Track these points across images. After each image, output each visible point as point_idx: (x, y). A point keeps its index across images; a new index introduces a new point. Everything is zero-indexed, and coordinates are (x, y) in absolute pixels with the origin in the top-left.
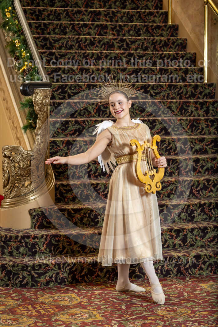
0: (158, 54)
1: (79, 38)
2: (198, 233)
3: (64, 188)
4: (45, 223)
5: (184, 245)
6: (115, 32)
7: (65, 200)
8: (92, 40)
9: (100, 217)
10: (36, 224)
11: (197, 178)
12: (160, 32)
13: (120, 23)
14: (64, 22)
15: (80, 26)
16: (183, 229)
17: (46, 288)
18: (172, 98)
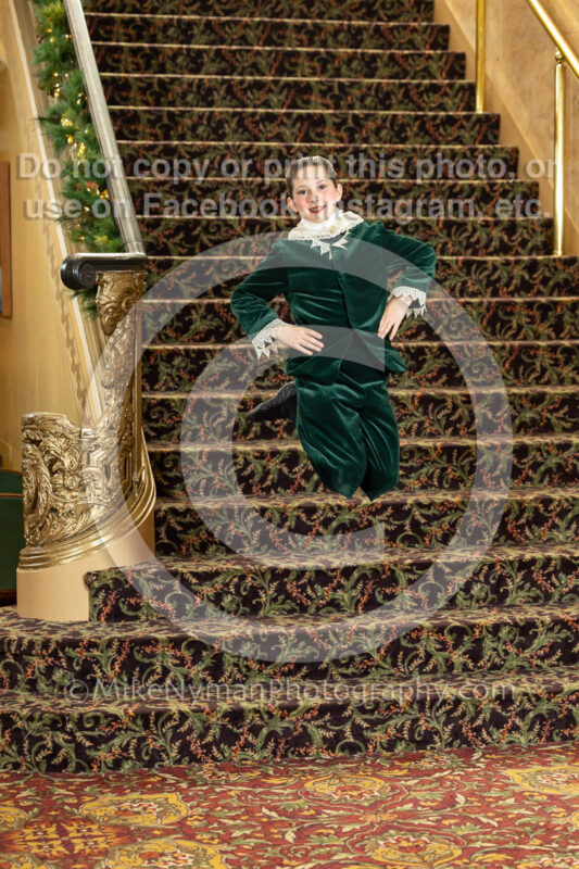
0: (443, 185)
1: (251, 147)
2: (511, 636)
3: (178, 518)
4: (124, 609)
5: (474, 667)
6: (343, 134)
7: (181, 549)
8: (285, 151)
9: (265, 592)
10: (101, 611)
11: (520, 493)
12: (454, 132)
13: (356, 112)
14: (220, 109)
15: (257, 118)
16: (473, 627)
17: (110, 777)
18: (472, 292)
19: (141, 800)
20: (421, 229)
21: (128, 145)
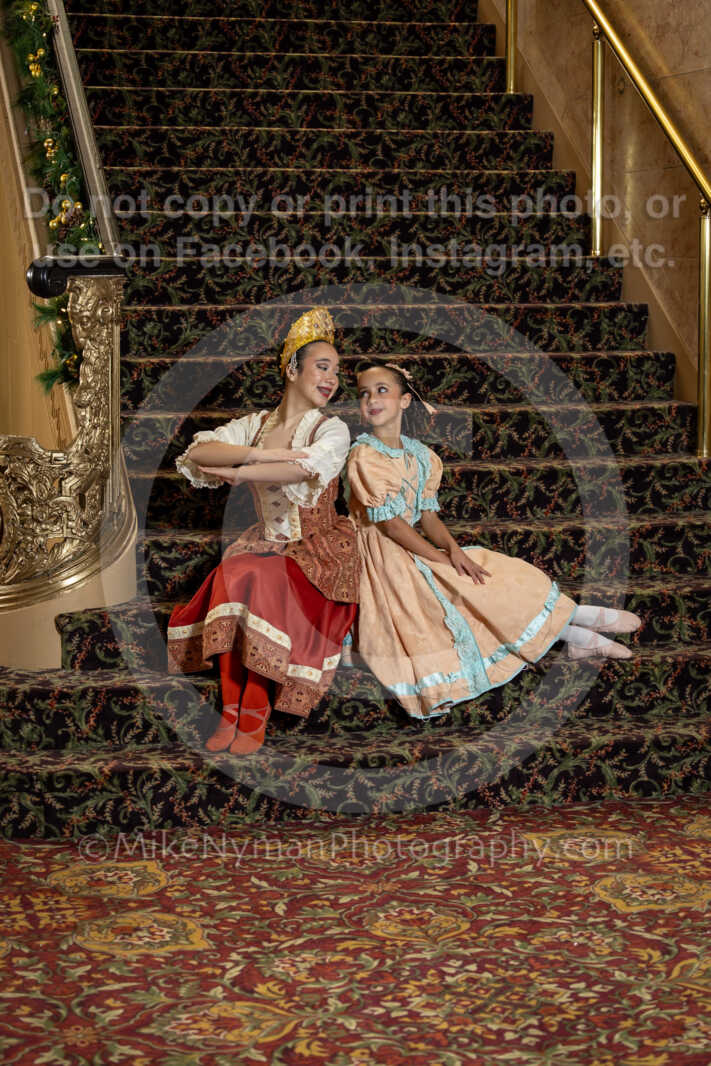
0: (468, 174)
1: (250, 133)
3: (163, 554)
4: (101, 655)
5: (494, 718)
6: (356, 118)
7: (166, 588)
8: (288, 137)
10: (75, 658)
11: (548, 524)
12: (480, 114)
13: (371, 92)
15: (258, 99)
18: (499, 297)
19: (117, 869)
20: (442, 226)
21: (111, 130)
